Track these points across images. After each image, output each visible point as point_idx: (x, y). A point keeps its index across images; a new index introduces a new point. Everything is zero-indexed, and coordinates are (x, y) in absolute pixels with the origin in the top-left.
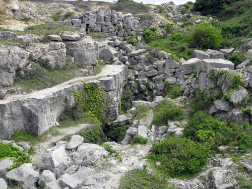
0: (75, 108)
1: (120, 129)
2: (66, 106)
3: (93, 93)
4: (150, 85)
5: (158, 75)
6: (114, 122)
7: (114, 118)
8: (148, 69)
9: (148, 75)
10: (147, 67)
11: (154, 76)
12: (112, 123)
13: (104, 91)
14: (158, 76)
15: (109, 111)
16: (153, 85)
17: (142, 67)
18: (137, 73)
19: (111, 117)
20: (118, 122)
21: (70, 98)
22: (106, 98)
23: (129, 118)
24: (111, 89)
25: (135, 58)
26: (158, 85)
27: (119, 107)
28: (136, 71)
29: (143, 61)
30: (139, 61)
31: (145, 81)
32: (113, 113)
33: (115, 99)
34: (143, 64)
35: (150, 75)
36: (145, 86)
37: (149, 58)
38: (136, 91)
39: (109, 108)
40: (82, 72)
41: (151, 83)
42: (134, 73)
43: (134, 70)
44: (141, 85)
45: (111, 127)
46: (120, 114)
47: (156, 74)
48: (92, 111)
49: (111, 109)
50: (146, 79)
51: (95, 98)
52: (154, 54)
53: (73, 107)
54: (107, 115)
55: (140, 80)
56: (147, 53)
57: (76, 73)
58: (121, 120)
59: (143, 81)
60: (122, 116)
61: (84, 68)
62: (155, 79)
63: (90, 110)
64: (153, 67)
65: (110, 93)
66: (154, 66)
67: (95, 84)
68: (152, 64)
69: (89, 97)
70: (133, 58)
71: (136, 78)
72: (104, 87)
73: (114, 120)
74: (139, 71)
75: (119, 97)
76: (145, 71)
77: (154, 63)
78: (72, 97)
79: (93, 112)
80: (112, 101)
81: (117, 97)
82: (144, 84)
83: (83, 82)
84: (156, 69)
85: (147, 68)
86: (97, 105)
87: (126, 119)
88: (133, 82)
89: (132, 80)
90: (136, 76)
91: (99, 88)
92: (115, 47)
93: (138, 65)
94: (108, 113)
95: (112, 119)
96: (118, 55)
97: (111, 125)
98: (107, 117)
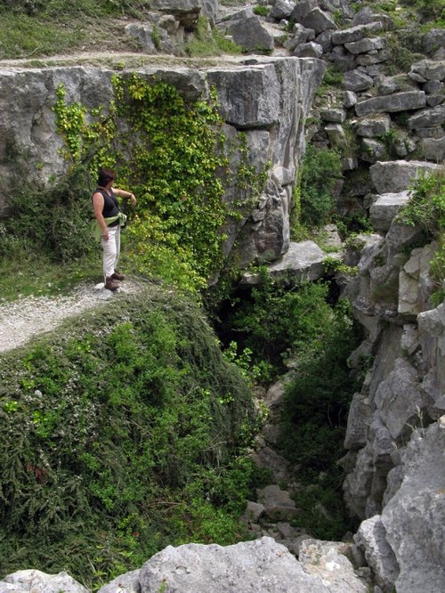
0: (62, 198)
1: (295, 301)
2: (13, 182)
3: (170, 129)
4: (397, 142)
5: (428, 106)
6: (269, 270)
7: (270, 253)
8: (392, 86)
9: (393, 108)
10: (390, 78)
11: (412, 112)
12: (263, 274)
13: (226, 128)
14: (426, 112)
15: (251, 221)
16: (411, 142)
17: (370, 80)
18: (353, 98)
19: (261, 250)
20: (291, 272)
21: (37, 141)
22: (236, 160)
23: (334, 256)
24: (261, 118)
25: (346, 52)
26: (426, 141)
27: (292, 210)
28: (350, 93)
29: (373, 60)
30: (361, 60)
31: (381, 127)
32: (269, 230)
33: (278, 171)
34: (375, 71)
35: (401, 107)
36: (381, 146)
37: (395, 51)
38: (351, 160)
39: (248, 206)
40: (121, 31)
41: (401, 136)
42: (344, 98)
43: (343, 88)
44: (366, 140)
45: (255, 293)
46: (294, 239)
47: (423, 101)
48: (165, 217)
49: (259, 215)
50: (385, 121)
51: (181, 154)
52: (411, 40)
53: (54, 193)
54: (240, 237)
55: (365, 122)
56: (390, 35)
57: (91, 32)
58: (302, 264)
59: (376, 128)
60: (303, 244)
61: (134, 17)
62: (416, 122)
63: (156, 212)
64: (409, 80)
65: (255, 141)
66: (412, 74)
67: (181, 82)
68: (408, 70)
69: (152, 147)
70: (338, 50)
71: (348, 117)
72: (228, 107)
73: (273, 261)
74: (359, 92)
75: (292, 166)
76: (382, 91)
77: (413, 68)
78: (47, 137)
79: (173, 221)
80: (262, 179)
81: (286, 165)
82: (378, 139)
83: (119, 68)
84: (421, 86)
85: (388, 82)
86: (191, 190)
87: (322, 258)
88: (340, 128)
89: (334, 123)
90: (350, 111)
91: (202, 105)
92: (277, 20)
93: (356, 72)
94: (245, 229)
95: (262, 258)
96: (289, 43)
97: (260, 285)
98: (242, 247)
